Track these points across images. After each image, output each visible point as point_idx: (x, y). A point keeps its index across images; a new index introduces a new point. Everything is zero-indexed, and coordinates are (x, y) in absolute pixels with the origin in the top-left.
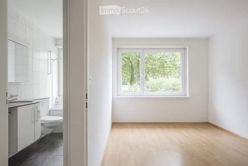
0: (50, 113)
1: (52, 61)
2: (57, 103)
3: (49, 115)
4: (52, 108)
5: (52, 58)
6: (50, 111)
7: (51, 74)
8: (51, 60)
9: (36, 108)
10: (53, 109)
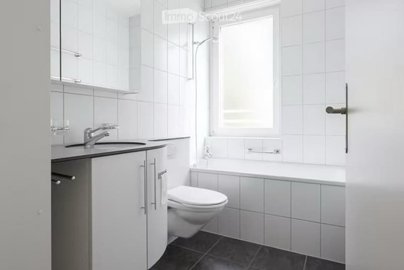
0: (193, 180)
1: (195, 46)
2: (207, 151)
3: (190, 185)
4: (195, 165)
5: (194, 41)
6: (190, 171)
7: (193, 78)
8: (194, 43)
9: (152, 164)
10: (198, 167)
